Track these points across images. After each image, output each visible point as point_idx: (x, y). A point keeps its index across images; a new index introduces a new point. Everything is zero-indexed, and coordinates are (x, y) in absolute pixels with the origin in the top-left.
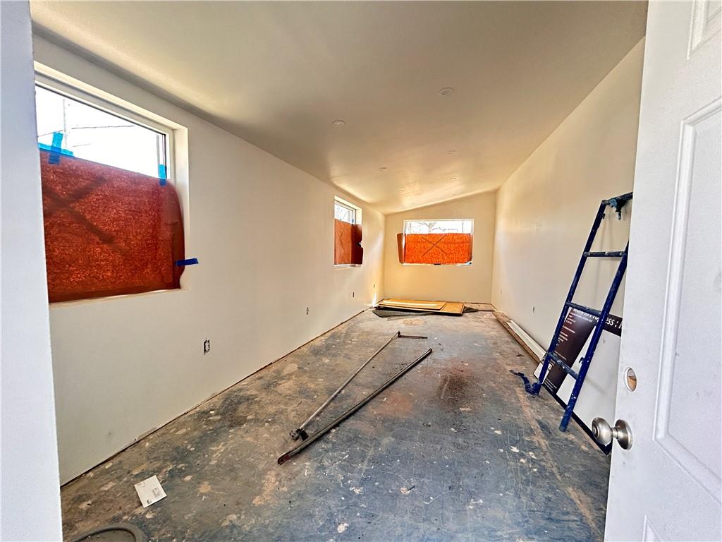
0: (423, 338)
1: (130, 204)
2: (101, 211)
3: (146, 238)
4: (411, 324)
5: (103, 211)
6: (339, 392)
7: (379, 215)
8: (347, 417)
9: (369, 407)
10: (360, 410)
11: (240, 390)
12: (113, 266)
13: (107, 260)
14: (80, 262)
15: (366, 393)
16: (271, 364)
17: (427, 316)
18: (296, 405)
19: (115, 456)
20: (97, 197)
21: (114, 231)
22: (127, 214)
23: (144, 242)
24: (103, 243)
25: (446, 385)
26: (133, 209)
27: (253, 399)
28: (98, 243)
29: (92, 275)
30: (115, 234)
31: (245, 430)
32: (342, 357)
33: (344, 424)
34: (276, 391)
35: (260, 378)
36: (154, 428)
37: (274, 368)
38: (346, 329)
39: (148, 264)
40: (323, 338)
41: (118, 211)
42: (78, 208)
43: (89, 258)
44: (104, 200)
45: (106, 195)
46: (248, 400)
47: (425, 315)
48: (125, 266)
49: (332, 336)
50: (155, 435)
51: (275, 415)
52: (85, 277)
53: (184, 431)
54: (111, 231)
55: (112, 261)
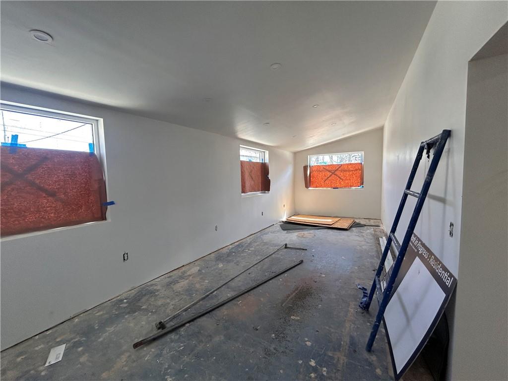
0: (303, 249)
1: (67, 170)
2: (46, 178)
3: (80, 190)
4: (303, 237)
5: (48, 177)
6: (211, 293)
7: (287, 154)
8: (203, 315)
9: (225, 307)
10: (216, 310)
11: (152, 285)
12: (56, 210)
13: (52, 207)
14: (32, 209)
15: (230, 295)
16: (183, 266)
17: (319, 230)
18: (177, 300)
19: (56, 326)
20: (44, 169)
21: (57, 189)
22: (65, 177)
23: (79, 194)
24: (48, 197)
25: (294, 294)
26: (70, 173)
27: (154, 293)
28: (45, 197)
29: (41, 217)
30: (56, 190)
31: (134, 317)
32: (233, 263)
33: (198, 320)
34: (173, 288)
35: (170, 277)
36: (85, 310)
37: (184, 269)
38: (251, 240)
39: (82, 207)
40: (231, 247)
41: (58, 177)
42: (30, 177)
43: (38, 207)
44: (48, 171)
45: (49, 168)
46: (151, 293)
47: (318, 229)
48: (64, 209)
49: (238, 246)
50: (85, 314)
51: (160, 307)
52: (35, 218)
53: (101, 313)
54: (54, 188)
55: (55, 207)
